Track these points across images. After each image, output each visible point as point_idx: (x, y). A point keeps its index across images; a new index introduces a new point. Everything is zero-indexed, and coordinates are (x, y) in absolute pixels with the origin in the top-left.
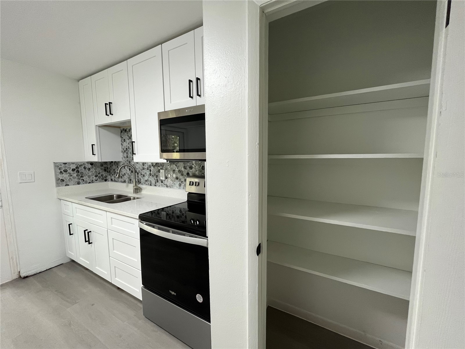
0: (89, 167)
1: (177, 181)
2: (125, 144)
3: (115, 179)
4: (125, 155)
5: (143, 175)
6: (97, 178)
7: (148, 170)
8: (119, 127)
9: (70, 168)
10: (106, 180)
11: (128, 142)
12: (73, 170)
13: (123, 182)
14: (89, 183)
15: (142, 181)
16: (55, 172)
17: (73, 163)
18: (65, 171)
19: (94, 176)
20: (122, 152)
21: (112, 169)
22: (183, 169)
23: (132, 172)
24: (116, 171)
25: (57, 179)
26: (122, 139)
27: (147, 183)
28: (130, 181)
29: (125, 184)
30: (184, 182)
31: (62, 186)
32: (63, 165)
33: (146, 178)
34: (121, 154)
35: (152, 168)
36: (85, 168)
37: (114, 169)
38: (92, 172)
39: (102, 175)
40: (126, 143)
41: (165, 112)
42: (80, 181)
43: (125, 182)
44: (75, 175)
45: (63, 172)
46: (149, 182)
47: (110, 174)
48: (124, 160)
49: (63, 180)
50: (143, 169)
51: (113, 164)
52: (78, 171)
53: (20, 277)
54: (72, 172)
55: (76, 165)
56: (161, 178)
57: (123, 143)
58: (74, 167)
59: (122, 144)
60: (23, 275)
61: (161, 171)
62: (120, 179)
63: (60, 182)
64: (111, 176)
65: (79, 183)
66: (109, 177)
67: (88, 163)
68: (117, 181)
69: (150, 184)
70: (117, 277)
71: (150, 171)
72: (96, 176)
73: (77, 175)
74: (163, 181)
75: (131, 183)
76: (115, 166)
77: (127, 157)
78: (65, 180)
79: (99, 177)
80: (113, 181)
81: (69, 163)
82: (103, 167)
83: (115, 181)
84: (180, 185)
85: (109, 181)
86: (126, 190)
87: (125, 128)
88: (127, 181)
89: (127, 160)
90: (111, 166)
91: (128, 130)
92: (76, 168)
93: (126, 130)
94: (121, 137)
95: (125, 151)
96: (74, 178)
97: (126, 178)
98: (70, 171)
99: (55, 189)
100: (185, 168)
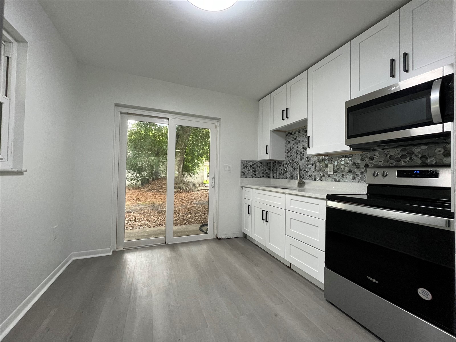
0: (259, 165)
1: (350, 174)
2: (289, 146)
3: (276, 176)
4: (289, 155)
5: (306, 172)
6: (264, 174)
7: (313, 165)
8: (285, 132)
9: (249, 164)
10: (269, 177)
11: (292, 143)
12: (251, 166)
13: (285, 179)
14: (259, 178)
15: (305, 176)
16: (241, 167)
17: (251, 161)
18: (246, 167)
19: (262, 173)
20: (286, 152)
21: (275, 168)
22: (359, 161)
23: (295, 169)
24: (278, 170)
25: (242, 172)
26: (287, 141)
27: (310, 178)
28: (292, 177)
29: (287, 180)
30: (359, 175)
31: (244, 177)
32: (246, 162)
33: (310, 173)
34: (285, 154)
35: (318, 164)
36: (257, 166)
37: (276, 168)
38: (261, 169)
39: (267, 173)
40: (291, 144)
41: (351, 101)
42: (254, 175)
43: (286, 178)
44: (251, 170)
45: (245, 167)
46: (313, 178)
47: (272, 172)
48: (287, 159)
49: (244, 173)
50: (307, 165)
51: (276, 163)
52: (253, 168)
53: (217, 238)
54: (250, 168)
55: (252, 162)
56: (329, 173)
57: (288, 144)
58: (251, 164)
59: (286, 146)
60: (219, 237)
61: (329, 166)
62: (282, 176)
63: (243, 174)
64: (273, 174)
65: (253, 177)
66: (271, 175)
67: (259, 161)
68: (278, 178)
69: (314, 179)
70: (291, 254)
71: (316, 166)
72: (263, 173)
73: (252, 171)
74: (331, 175)
75: (292, 179)
76: (278, 165)
77: (291, 156)
78: (246, 173)
79: (265, 174)
80: (275, 178)
81: (249, 161)
82: (268, 166)
83: (276, 178)
84: (354, 179)
85: (271, 178)
86: (287, 185)
87: (291, 132)
88: (288, 177)
89: (291, 159)
90: (274, 166)
91: (293, 133)
92: (252, 165)
93: (291, 134)
94: (286, 139)
95: (289, 151)
96: (251, 172)
97: (288, 175)
98: (249, 167)
99: (240, 179)
100: (362, 160)
